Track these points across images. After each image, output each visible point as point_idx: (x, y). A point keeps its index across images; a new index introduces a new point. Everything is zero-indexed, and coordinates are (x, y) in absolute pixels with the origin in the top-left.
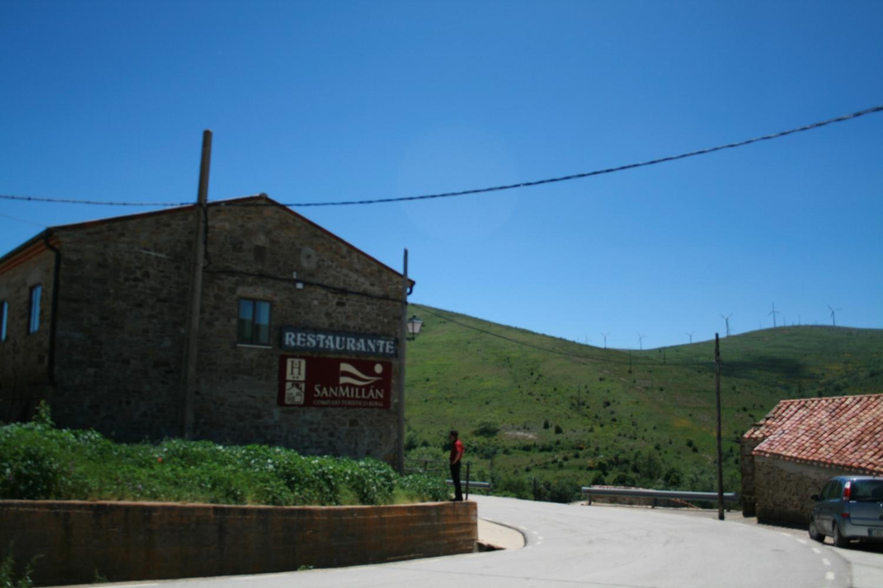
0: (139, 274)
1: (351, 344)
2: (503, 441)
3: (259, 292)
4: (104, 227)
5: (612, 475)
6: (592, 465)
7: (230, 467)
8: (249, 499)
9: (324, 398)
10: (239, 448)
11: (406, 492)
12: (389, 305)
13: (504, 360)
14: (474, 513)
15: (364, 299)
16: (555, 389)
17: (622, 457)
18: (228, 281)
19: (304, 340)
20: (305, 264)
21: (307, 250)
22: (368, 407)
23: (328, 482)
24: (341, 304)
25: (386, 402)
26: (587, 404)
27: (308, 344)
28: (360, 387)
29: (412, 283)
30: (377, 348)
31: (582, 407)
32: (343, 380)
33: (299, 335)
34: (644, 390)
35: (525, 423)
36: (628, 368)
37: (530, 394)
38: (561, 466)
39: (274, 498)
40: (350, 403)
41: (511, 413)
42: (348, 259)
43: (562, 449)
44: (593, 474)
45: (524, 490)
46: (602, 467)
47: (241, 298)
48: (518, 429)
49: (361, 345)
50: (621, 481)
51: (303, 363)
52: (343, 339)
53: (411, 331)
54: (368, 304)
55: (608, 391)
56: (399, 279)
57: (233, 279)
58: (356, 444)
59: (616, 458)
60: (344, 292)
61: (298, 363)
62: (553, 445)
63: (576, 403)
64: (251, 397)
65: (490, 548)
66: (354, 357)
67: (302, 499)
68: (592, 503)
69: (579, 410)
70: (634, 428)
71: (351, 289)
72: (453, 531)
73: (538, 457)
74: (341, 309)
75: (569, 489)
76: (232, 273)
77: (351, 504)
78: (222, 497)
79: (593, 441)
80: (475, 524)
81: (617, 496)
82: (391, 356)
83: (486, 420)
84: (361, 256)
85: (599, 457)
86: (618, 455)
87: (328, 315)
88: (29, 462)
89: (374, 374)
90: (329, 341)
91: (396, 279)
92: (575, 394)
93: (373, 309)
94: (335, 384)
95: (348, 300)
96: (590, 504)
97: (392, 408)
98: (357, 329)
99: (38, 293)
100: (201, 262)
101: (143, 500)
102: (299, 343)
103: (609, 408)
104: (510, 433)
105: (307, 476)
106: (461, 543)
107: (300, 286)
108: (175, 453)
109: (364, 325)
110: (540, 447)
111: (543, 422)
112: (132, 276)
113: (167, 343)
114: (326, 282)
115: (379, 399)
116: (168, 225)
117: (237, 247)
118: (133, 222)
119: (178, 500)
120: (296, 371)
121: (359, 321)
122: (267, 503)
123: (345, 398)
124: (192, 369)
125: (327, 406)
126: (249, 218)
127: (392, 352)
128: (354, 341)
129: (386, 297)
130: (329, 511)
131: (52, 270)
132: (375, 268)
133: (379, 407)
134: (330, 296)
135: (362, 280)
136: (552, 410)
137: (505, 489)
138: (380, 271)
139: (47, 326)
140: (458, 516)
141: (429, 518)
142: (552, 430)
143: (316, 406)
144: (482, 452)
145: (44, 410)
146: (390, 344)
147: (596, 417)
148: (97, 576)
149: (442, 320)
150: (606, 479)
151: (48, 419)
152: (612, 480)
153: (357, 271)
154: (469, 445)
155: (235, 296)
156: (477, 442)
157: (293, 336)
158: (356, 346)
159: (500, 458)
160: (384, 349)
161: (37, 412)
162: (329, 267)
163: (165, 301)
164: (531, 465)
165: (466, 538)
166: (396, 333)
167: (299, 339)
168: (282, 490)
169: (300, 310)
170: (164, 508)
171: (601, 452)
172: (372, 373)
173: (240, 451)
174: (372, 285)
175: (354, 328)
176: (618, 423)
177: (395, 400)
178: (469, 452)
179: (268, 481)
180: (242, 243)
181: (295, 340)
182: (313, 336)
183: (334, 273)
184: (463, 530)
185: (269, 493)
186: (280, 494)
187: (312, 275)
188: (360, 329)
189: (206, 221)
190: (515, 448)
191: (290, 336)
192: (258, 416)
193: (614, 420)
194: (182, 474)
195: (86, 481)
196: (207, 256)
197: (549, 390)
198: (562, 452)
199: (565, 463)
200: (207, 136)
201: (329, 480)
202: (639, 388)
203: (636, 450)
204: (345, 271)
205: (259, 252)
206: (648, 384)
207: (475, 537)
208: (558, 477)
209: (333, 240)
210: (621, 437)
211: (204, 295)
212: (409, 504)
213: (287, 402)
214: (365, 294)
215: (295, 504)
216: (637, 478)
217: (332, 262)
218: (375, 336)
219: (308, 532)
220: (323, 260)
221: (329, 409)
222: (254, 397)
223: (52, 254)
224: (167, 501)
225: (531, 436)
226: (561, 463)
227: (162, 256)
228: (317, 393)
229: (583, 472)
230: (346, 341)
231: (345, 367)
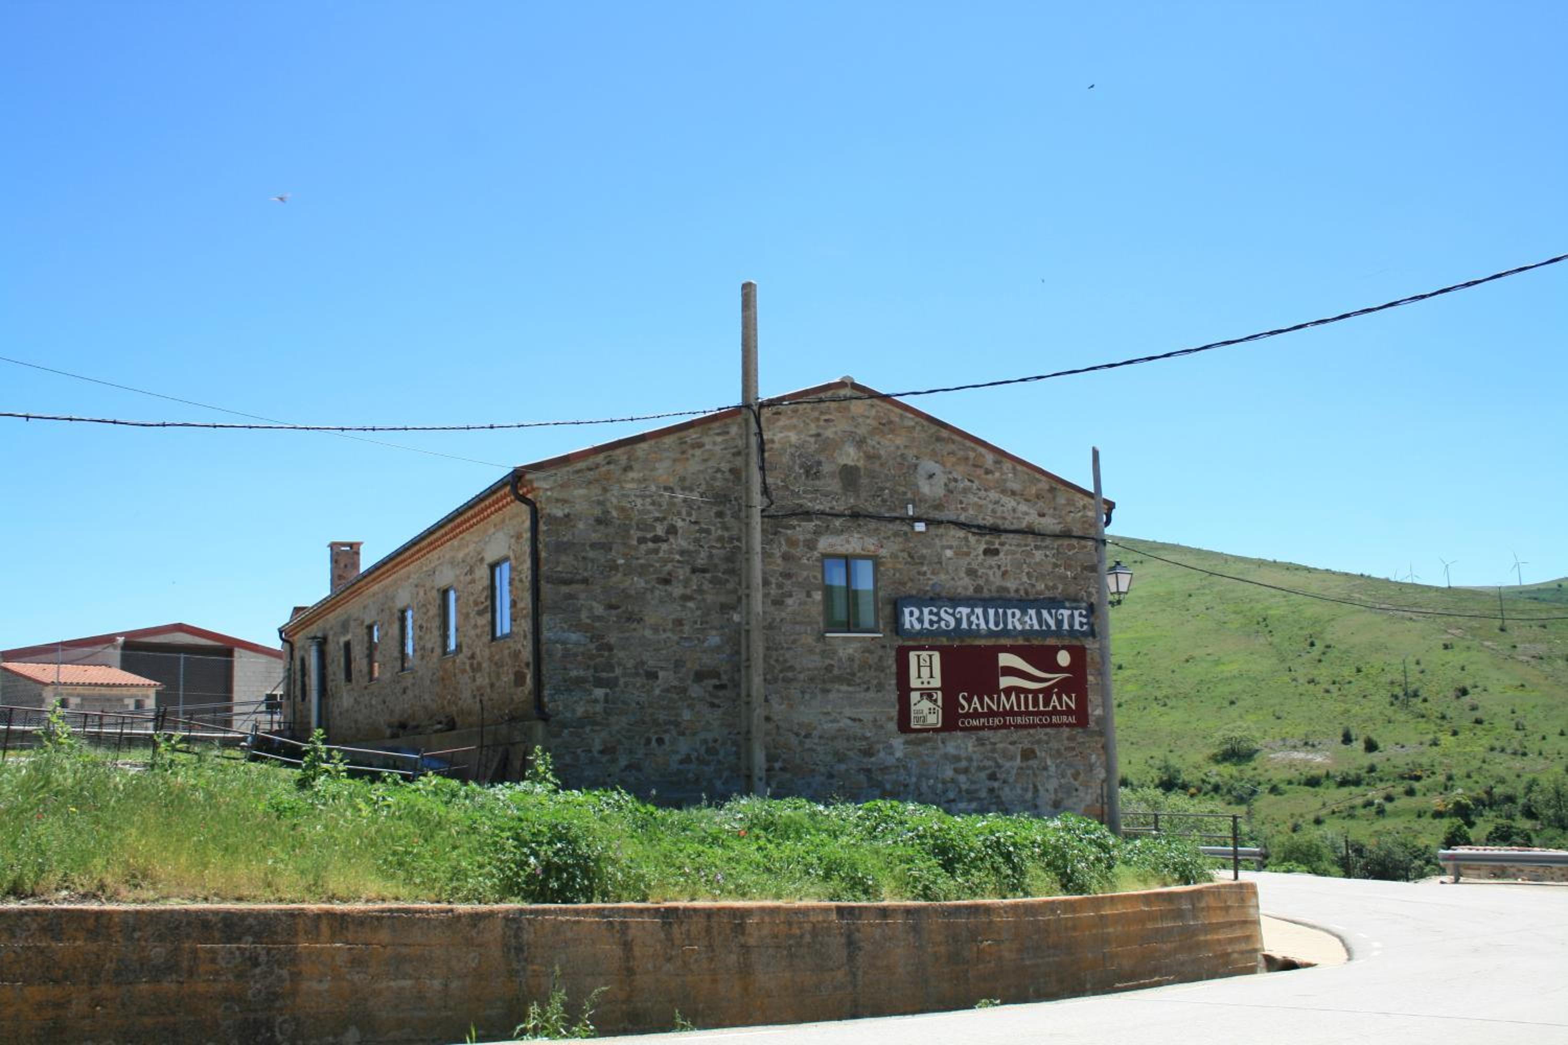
0: (660, 530)
1: (1015, 620)
2: (1266, 771)
3: (852, 543)
4: (600, 458)
5: (1484, 826)
6: (1441, 808)
7: (844, 839)
8: (885, 891)
9: (976, 715)
10: (851, 807)
11: (1134, 869)
12: (1074, 547)
13: (1258, 623)
14: (1252, 902)
15: (1030, 539)
16: (1359, 670)
17: (1499, 790)
18: (802, 530)
19: (935, 618)
20: (925, 488)
21: (928, 465)
22: (1051, 725)
23: (1008, 857)
24: (990, 552)
25: (1081, 716)
26: (1423, 693)
27: (943, 624)
28: (1035, 692)
29: (1111, 506)
30: (1059, 623)
31: (1414, 700)
32: (1005, 682)
33: (926, 611)
34: (1533, 662)
35: (1306, 735)
36: (1498, 623)
37: (1311, 681)
38: (1381, 812)
39: (926, 888)
40: (1019, 720)
41: (1279, 718)
42: (997, 474)
43: (1381, 780)
44: (1445, 826)
45: (1320, 858)
46: (1461, 811)
47: (825, 556)
48: (1294, 747)
49: (1031, 620)
50: (1503, 836)
51: (936, 656)
52: (1001, 611)
53: (1113, 589)
54: (1037, 548)
55: (1463, 669)
56: (1087, 500)
57: (811, 525)
58: (1036, 790)
59: (1489, 792)
60: (995, 530)
61: (928, 659)
62: (1363, 773)
63: (1401, 694)
64: (854, 720)
65: (1289, 965)
66: (1021, 642)
67: (970, 888)
68: (1462, 879)
69: (1407, 706)
70: (1519, 735)
71: (1007, 525)
72: (1222, 935)
73: (1336, 796)
74: (993, 561)
75: (1400, 854)
76: (807, 515)
77: (1048, 894)
78: (845, 889)
79: (1441, 763)
80: (1257, 923)
81: (1505, 864)
82: (1084, 634)
83: (1232, 735)
84: (1019, 468)
85: (1454, 793)
86: (1492, 788)
87: (971, 573)
88: (559, 845)
89: (1058, 669)
90: (978, 618)
91: (1081, 501)
92: (1399, 677)
93: (1046, 556)
94: (993, 689)
95: (1002, 544)
96: (1456, 881)
97: (1092, 725)
98: (1022, 593)
99: (504, 574)
100: (758, 500)
101: (726, 898)
102: (926, 625)
103: (1466, 699)
104: (1280, 755)
105: (971, 849)
106: (1235, 956)
107: (920, 527)
108: (755, 821)
109: (1033, 586)
110: (1338, 779)
111: (1340, 732)
112: (649, 535)
113: (714, 639)
114: (962, 518)
115: (1069, 712)
116: (700, 445)
117: (812, 471)
118: (644, 446)
119: (778, 896)
120: (925, 672)
121: (1025, 579)
122: (915, 899)
123: (1012, 713)
124: (757, 681)
125: (982, 728)
126: (826, 420)
127: (1085, 627)
128: (1018, 613)
129: (1066, 535)
130: (1015, 907)
131: (527, 535)
132: (1044, 485)
133: (1068, 725)
134: (972, 539)
135: (1023, 507)
136: (1356, 709)
137: (1285, 859)
138: (1052, 490)
139: (526, 625)
140: (1227, 909)
141: (1179, 914)
142: (1359, 745)
143: (962, 729)
144: (1229, 792)
145: (541, 761)
146: (1081, 615)
147: (1443, 717)
148: (679, 1021)
149: (1138, 557)
150: (1472, 834)
151: (549, 775)
152: (1484, 835)
153: (1013, 493)
154: (1203, 781)
155: (816, 554)
156: (1218, 774)
157: (916, 613)
158: (1023, 623)
159: (1264, 802)
160: (1071, 625)
161: (531, 765)
162: (965, 491)
163: (704, 571)
164: (1324, 812)
165: (1243, 946)
166: (1089, 594)
167: (927, 617)
168: (937, 875)
169: (925, 568)
170: (762, 909)
171: (1458, 783)
172: (1054, 667)
173: (852, 812)
174: (1042, 515)
175: (1017, 591)
176: (1486, 725)
177: (1095, 711)
178: (1206, 794)
179: (911, 860)
180: (819, 463)
181: (920, 620)
182: (951, 611)
183: (976, 499)
184: (1238, 933)
185: (916, 880)
186: (935, 883)
187: (939, 507)
188: (1027, 593)
189: (760, 434)
190: (1290, 782)
191: (911, 614)
192: (868, 752)
193: (1479, 722)
194: (776, 854)
195: (641, 872)
196: (765, 491)
197: (1348, 672)
198: (1380, 785)
199: (1388, 806)
200: (748, 291)
201: (1010, 853)
202: (1525, 658)
203: (1527, 777)
204: (993, 495)
205: (849, 476)
206: (1541, 649)
207: (1259, 946)
208: (1378, 833)
209: (968, 443)
210: (1495, 753)
211: (766, 555)
212: (1142, 890)
213: (914, 725)
214: (1030, 531)
215: (959, 898)
216: (1535, 831)
217: (972, 481)
218: (1054, 603)
219: (986, 943)
220: (956, 480)
221: (986, 733)
222: (860, 720)
223: (525, 509)
224: (762, 899)
225: (1318, 759)
226: (1380, 805)
227: (695, 496)
228: (963, 708)
229: (1425, 821)
230: (1005, 614)
231: (1006, 660)
